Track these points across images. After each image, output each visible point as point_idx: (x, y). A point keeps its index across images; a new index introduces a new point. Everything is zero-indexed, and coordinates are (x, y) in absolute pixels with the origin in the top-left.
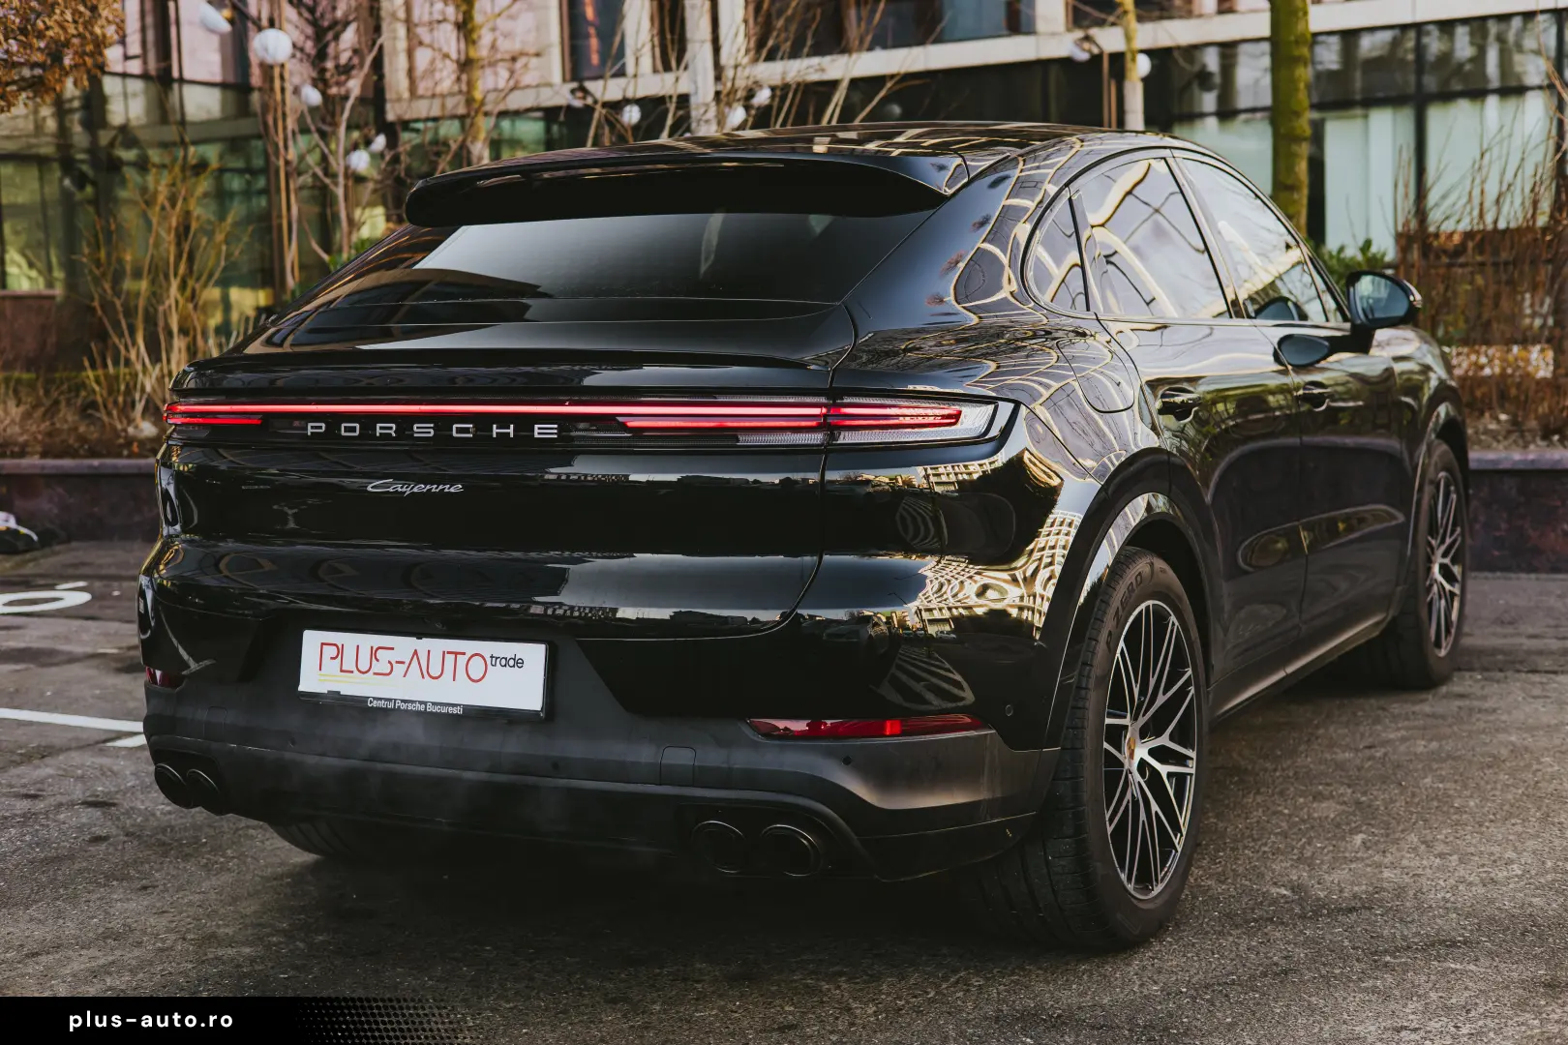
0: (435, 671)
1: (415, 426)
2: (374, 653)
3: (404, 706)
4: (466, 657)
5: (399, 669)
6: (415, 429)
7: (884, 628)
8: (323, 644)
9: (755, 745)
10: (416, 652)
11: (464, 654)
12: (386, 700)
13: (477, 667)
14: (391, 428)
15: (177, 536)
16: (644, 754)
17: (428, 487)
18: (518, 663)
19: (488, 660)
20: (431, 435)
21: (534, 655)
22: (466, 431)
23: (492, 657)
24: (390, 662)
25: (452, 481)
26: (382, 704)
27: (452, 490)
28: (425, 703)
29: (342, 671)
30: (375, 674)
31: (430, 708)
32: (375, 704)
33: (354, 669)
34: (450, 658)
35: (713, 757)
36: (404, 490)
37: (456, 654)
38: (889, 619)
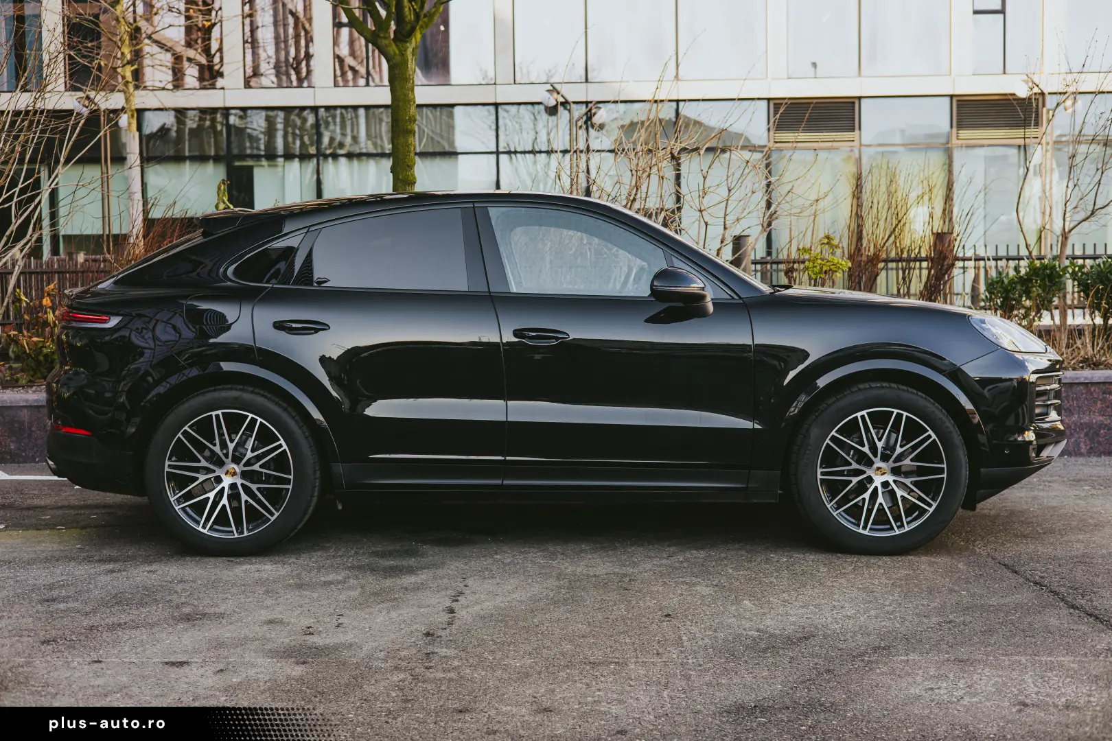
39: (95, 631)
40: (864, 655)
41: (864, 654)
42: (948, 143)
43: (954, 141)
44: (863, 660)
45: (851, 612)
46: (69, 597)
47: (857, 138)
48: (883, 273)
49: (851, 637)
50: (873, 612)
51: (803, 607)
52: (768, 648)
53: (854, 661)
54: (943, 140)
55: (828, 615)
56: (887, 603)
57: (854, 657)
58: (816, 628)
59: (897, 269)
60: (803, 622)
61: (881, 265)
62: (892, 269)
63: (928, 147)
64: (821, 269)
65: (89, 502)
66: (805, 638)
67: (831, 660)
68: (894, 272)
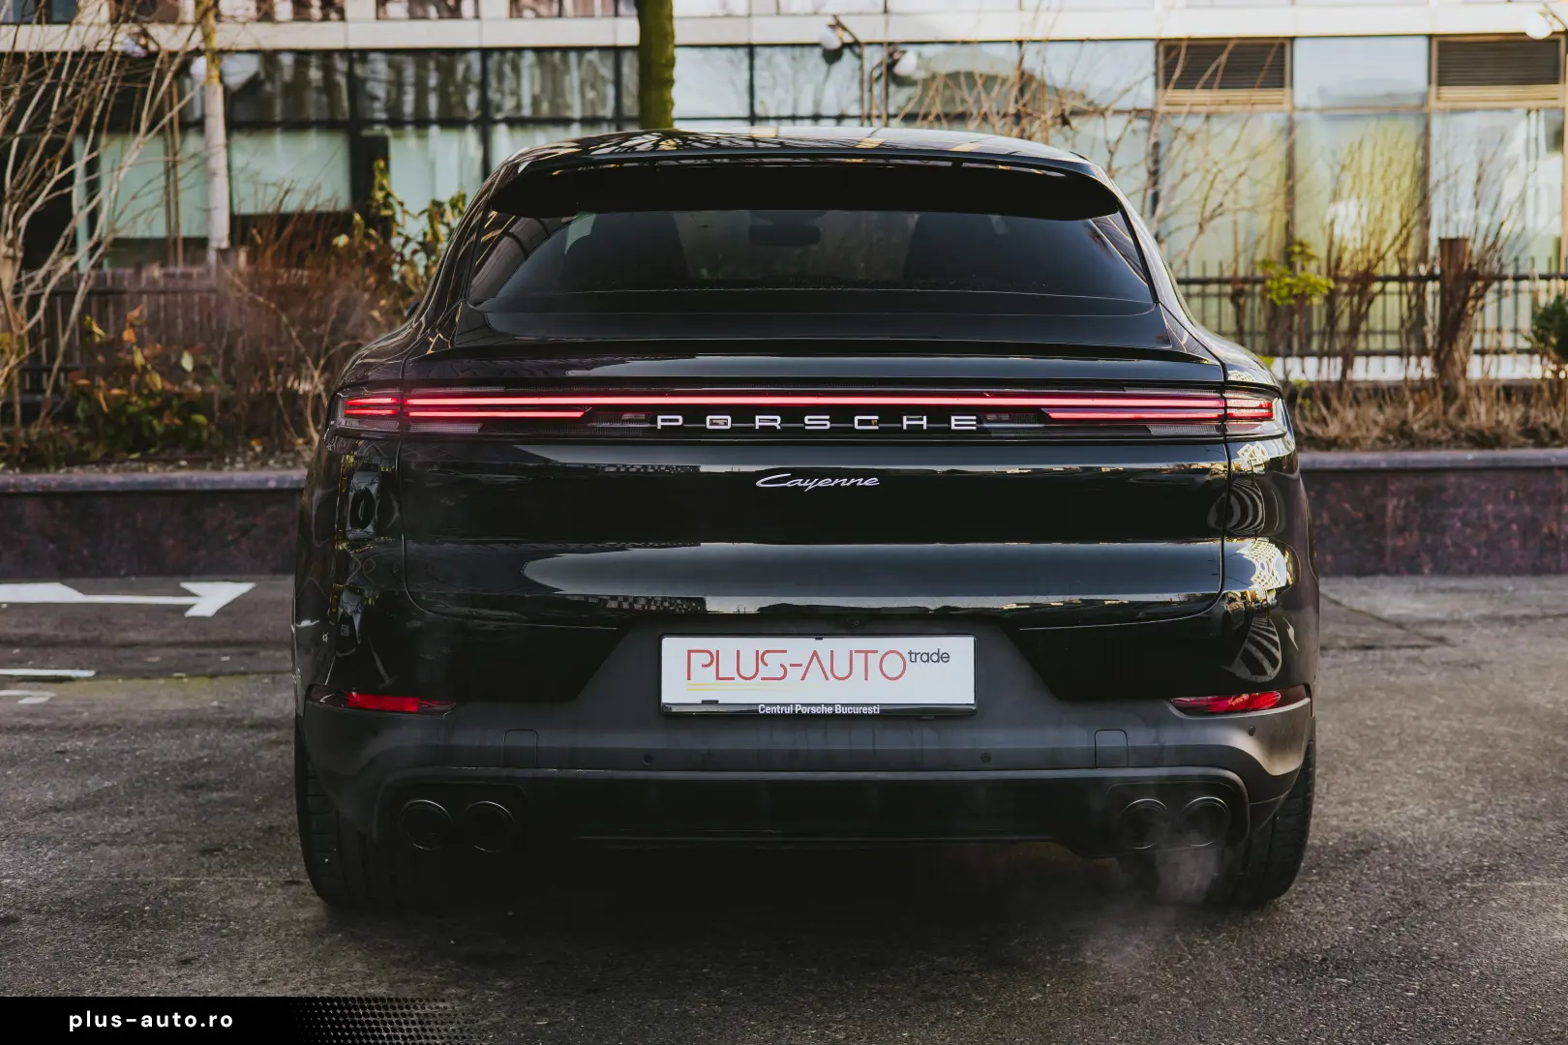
0: (841, 669)
1: (807, 418)
2: (760, 658)
3: (805, 710)
4: (878, 656)
5: (795, 674)
6: (806, 422)
7: (1240, 603)
8: (689, 652)
9: (1180, 722)
10: (815, 654)
11: (876, 652)
12: (782, 705)
13: (893, 665)
14: (776, 420)
15: (370, 539)
16: (1076, 738)
17: (837, 481)
18: (943, 657)
19: (907, 657)
20: (828, 427)
21: (961, 648)
22: (868, 422)
23: (910, 653)
24: (782, 666)
25: (867, 474)
26: (777, 710)
27: (866, 483)
28: (833, 705)
29: (718, 678)
30: (763, 679)
31: (839, 710)
32: (768, 710)
33: (736, 676)
34: (859, 659)
35: (1142, 738)
36: (805, 484)
37: (866, 652)
38: (1243, 597)
39: (277, 835)
40: (1464, 880)
41: (1462, 877)
42: (1422, 106)
43: (1433, 103)
44: (1464, 888)
45: (1420, 812)
46: (223, 782)
47: (1287, 98)
48: (1379, 300)
49: (1434, 851)
50: (1453, 812)
51: (1343, 803)
52: (1311, 868)
53: (1451, 888)
54: (1416, 102)
55: (1385, 816)
56: (1469, 798)
57: (1448, 881)
58: (1374, 836)
59: (1400, 293)
60: (1348, 826)
61: (1377, 287)
62: (1392, 293)
63: (1393, 112)
64: (1290, 291)
65: (213, 637)
66: (1362, 851)
67: (1415, 888)
68: (1396, 298)
